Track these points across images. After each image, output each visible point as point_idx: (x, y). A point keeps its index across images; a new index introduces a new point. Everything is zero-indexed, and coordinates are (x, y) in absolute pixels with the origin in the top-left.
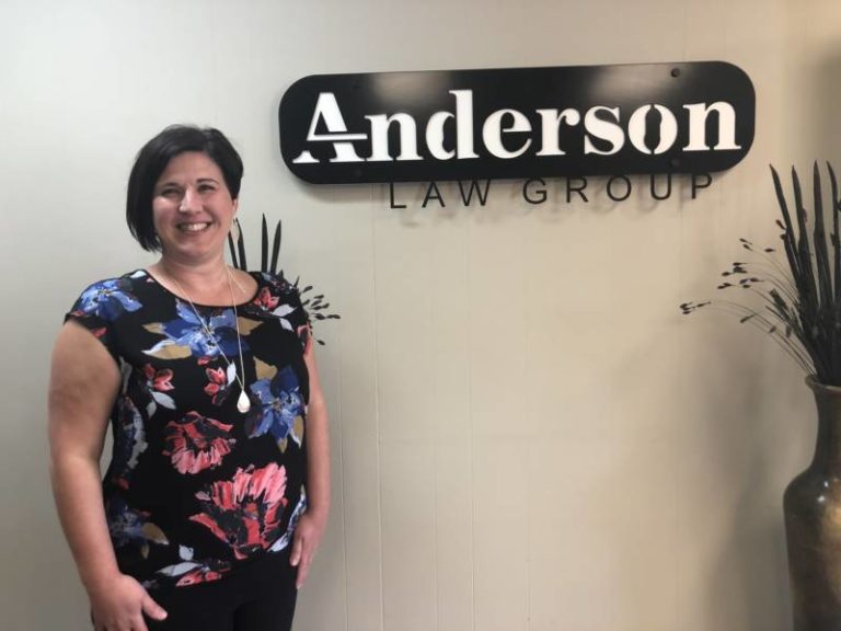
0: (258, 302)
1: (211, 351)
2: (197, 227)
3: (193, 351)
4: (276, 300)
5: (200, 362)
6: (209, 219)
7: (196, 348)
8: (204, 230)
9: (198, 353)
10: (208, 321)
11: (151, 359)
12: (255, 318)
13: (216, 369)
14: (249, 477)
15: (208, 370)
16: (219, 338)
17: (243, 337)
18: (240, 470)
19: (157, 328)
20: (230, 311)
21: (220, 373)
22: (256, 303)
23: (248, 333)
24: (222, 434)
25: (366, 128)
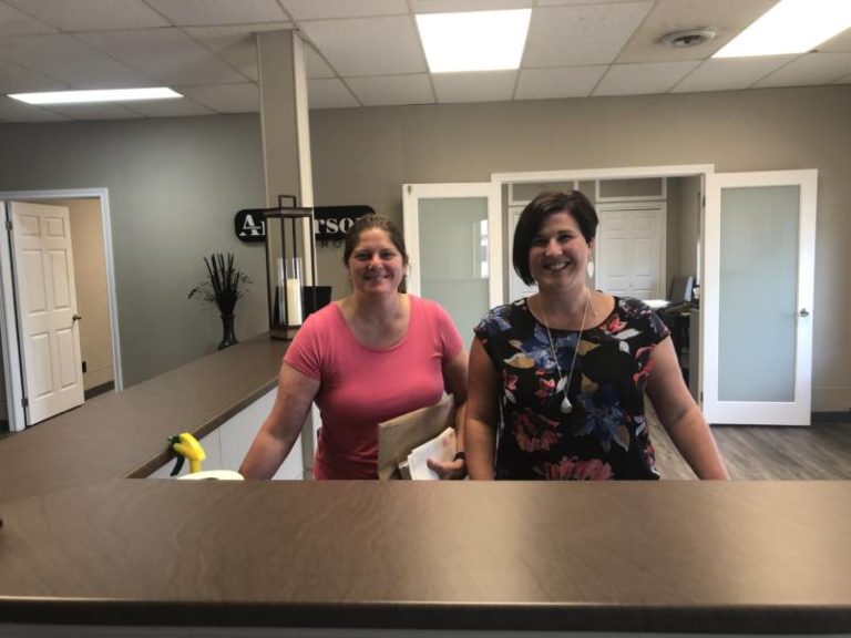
0: (604, 328)
1: (549, 365)
2: (558, 267)
3: (536, 364)
4: (624, 324)
5: (538, 373)
6: (568, 260)
7: (539, 361)
8: (564, 268)
9: (539, 365)
10: (555, 342)
11: (508, 366)
12: (595, 341)
13: (548, 380)
14: (573, 465)
15: (542, 380)
16: (560, 355)
17: (578, 355)
18: (565, 458)
19: (517, 344)
20: (575, 335)
21: (551, 383)
22: (602, 328)
23: (585, 353)
24: (551, 428)
25: (261, 225)
